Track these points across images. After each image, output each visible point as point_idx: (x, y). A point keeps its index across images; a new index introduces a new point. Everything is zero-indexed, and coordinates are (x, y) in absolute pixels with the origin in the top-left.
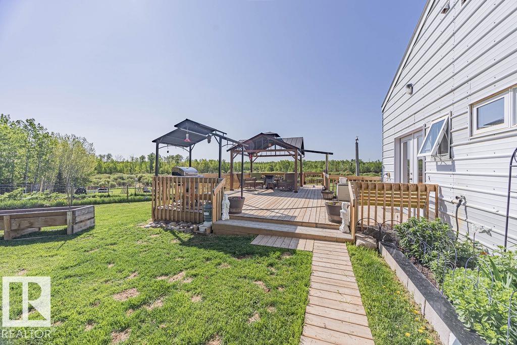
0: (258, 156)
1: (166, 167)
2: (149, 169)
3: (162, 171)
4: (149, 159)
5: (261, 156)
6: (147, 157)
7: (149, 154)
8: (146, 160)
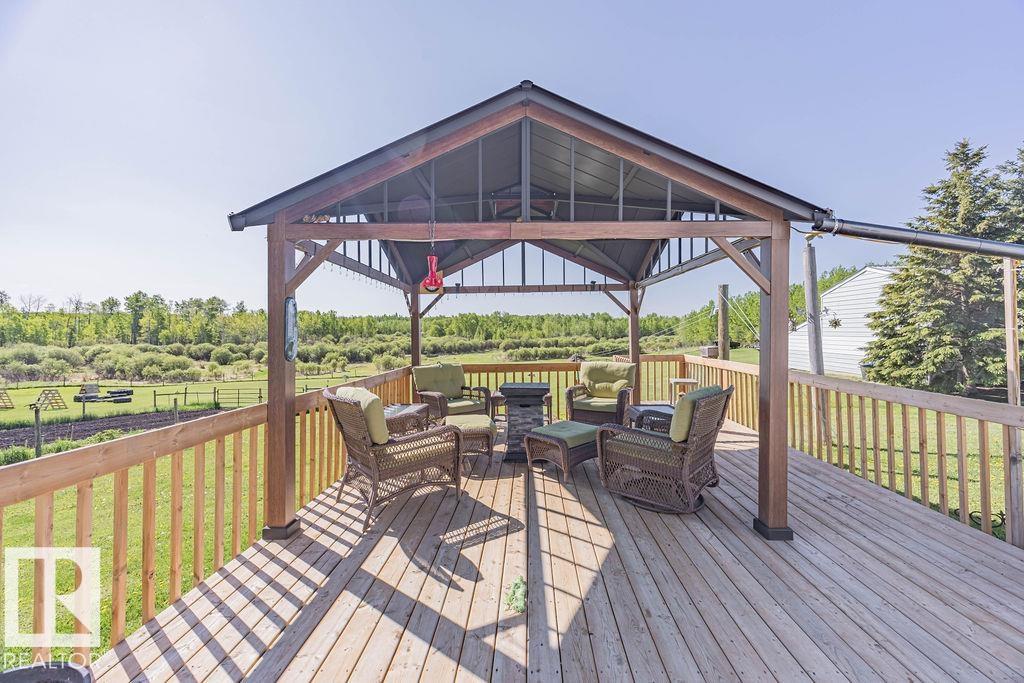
0: (447, 290)
1: (178, 328)
2: (128, 332)
3: (167, 337)
4: (129, 306)
5: (458, 289)
6: (123, 301)
7: (130, 293)
8: (122, 308)
